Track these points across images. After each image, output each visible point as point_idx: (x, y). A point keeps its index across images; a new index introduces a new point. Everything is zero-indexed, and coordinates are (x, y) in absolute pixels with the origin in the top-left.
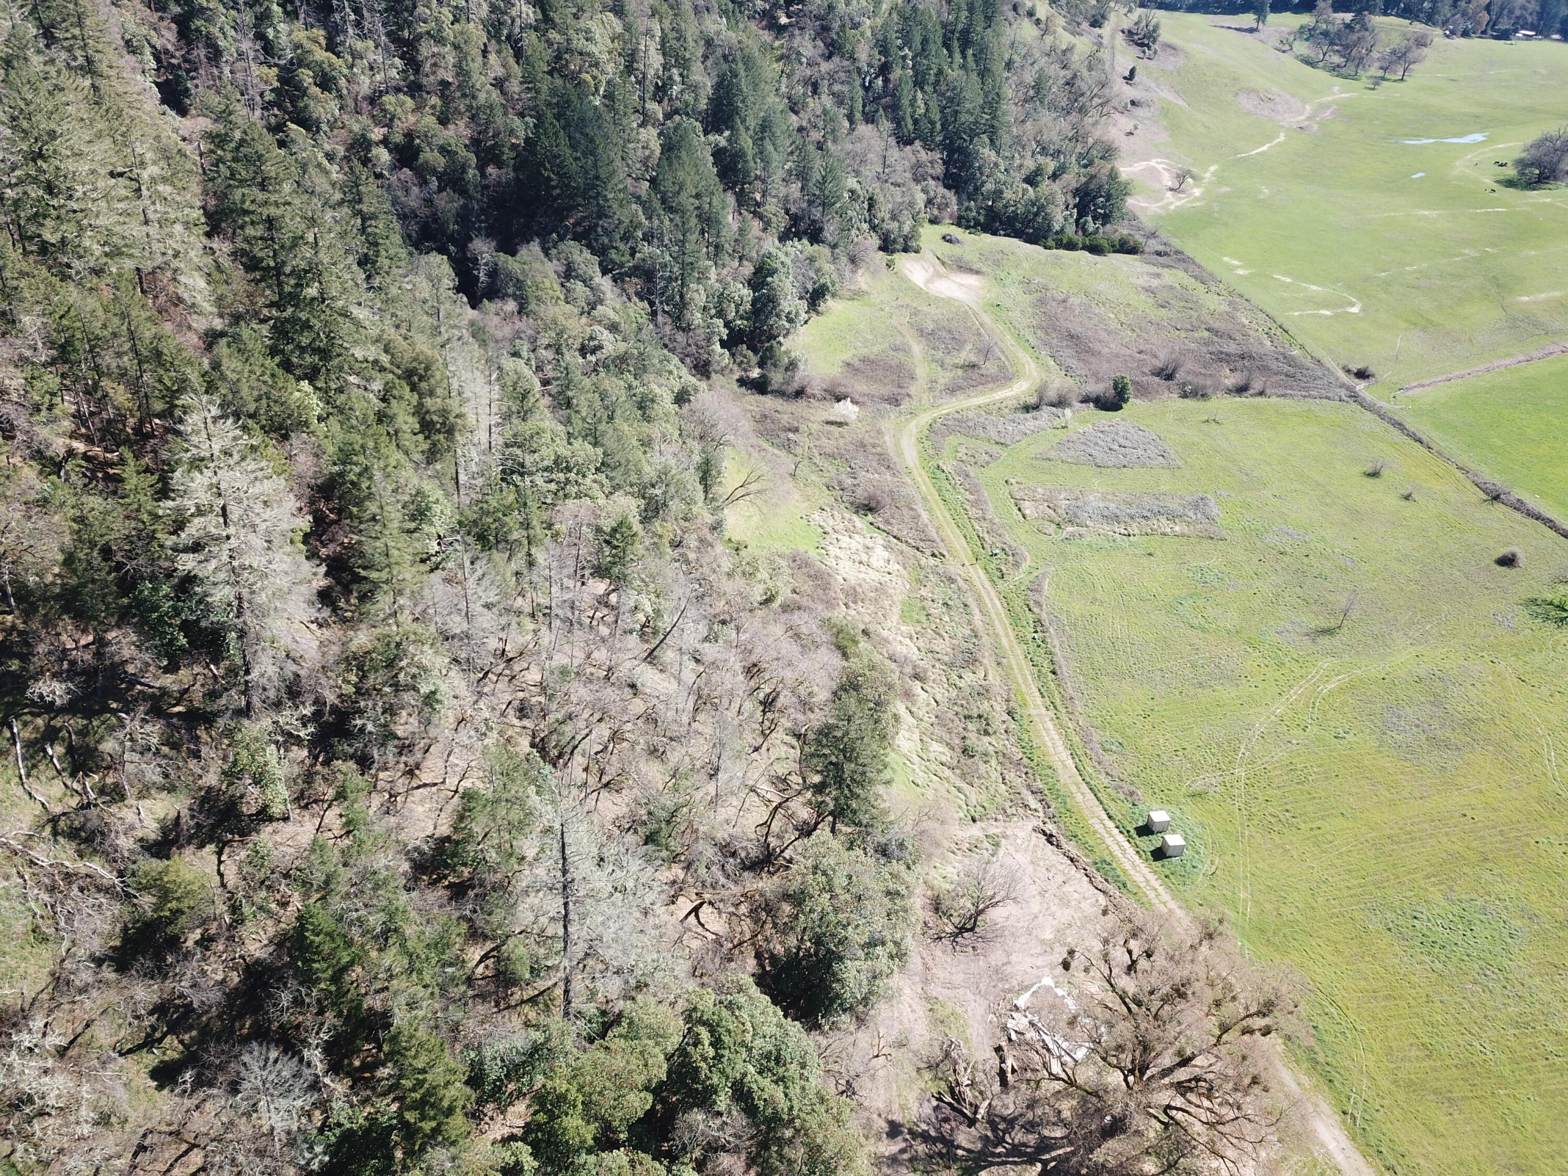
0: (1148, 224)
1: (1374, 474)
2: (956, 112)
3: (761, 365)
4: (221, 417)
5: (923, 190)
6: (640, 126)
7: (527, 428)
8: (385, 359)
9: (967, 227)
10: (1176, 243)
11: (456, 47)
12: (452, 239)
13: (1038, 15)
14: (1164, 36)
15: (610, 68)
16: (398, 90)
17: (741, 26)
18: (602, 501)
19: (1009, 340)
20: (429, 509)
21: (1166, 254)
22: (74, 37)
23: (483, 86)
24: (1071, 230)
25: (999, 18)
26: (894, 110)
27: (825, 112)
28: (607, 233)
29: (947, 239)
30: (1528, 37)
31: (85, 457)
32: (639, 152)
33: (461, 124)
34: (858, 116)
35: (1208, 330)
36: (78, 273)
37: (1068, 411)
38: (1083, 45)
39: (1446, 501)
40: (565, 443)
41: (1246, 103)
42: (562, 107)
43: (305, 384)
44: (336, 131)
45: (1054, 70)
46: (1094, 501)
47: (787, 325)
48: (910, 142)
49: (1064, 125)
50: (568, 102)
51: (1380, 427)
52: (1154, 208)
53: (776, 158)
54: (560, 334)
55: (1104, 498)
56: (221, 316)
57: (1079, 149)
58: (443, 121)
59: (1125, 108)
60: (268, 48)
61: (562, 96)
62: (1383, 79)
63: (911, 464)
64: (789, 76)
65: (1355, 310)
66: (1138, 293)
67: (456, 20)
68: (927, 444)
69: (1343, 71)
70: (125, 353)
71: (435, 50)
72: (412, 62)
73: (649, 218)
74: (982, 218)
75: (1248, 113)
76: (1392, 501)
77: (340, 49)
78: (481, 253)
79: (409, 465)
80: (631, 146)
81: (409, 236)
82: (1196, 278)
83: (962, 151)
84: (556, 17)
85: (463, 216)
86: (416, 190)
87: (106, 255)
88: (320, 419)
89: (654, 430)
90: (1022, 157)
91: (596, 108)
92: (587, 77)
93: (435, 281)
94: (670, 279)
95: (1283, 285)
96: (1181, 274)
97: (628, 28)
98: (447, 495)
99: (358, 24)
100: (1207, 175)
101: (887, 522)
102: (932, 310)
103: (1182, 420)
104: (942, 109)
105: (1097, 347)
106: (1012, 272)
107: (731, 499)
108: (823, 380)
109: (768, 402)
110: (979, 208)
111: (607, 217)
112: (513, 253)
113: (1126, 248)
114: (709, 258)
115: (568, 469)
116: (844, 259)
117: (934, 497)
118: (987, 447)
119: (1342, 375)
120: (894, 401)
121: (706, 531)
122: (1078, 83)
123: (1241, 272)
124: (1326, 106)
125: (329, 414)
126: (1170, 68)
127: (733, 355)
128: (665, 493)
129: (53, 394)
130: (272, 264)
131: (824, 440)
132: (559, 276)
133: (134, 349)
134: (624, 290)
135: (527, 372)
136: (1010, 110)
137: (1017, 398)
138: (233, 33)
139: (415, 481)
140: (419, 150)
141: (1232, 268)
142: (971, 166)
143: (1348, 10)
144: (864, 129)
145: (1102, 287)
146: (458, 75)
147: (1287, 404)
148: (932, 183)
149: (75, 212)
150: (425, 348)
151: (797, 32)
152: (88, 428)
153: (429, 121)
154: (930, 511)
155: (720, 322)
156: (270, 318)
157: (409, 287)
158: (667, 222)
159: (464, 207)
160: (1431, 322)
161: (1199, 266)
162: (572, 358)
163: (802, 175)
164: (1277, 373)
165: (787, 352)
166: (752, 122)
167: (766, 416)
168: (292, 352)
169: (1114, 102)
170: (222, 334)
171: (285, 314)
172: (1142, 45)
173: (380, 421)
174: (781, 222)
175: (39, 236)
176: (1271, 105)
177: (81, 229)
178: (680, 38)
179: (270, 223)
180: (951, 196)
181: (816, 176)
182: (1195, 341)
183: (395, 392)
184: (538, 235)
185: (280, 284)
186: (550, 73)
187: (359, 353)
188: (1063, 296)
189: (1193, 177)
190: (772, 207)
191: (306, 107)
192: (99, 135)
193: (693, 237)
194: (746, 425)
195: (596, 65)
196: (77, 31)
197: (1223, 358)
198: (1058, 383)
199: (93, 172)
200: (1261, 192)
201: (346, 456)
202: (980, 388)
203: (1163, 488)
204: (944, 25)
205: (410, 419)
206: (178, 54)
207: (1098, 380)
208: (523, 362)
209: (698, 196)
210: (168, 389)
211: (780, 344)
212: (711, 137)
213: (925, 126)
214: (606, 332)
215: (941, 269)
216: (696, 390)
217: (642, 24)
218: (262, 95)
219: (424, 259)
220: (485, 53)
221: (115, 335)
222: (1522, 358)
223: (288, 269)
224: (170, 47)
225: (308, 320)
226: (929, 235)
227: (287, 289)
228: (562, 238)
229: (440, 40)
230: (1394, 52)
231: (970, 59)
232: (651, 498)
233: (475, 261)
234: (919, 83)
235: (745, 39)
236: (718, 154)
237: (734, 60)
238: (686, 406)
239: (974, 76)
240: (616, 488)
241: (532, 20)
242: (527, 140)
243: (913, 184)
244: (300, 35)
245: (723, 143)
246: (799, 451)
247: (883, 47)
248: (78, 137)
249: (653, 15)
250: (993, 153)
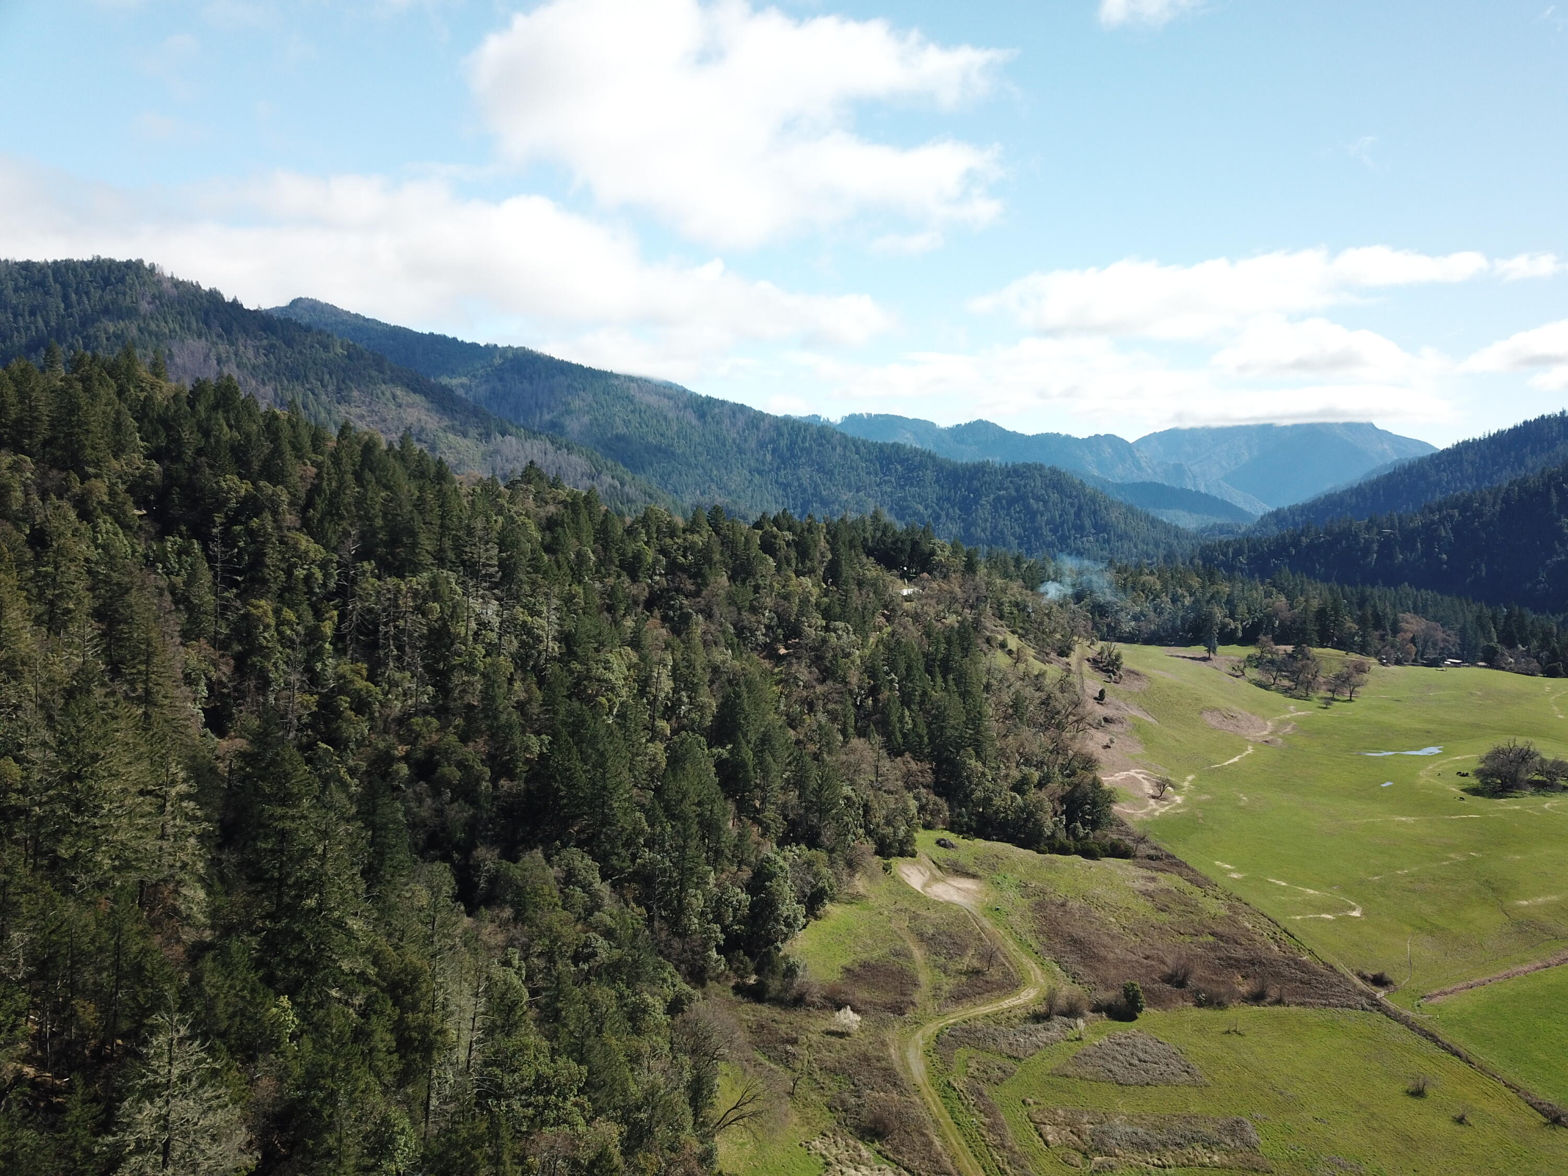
0: (1138, 830)
1: (1418, 1093)
2: (942, 728)
3: (758, 971)
4: (189, 1038)
5: (915, 798)
6: (648, 741)
7: (510, 1044)
8: (372, 971)
9: (960, 833)
10: (1167, 848)
11: (484, 676)
12: (457, 848)
13: (1010, 647)
14: (1127, 663)
15: (624, 692)
16: (426, 712)
17: (745, 656)
18: (581, 1129)
19: (1011, 945)
20: (392, 1140)
21: (1158, 858)
22: (139, 672)
23: (506, 708)
24: (1062, 835)
25: (974, 649)
26: (884, 727)
27: (820, 727)
28: (611, 840)
29: (941, 843)
30: (1456, 665)
31: (33, 1083)
32: (646, 765)
33: (481, 741)
34: (851, 730)
35: (1212, 934)
36: (82, 886)
37: (1080, 1022)
38: (1053, 671)
39: (1503, 1125)
40: (548, 1060)
41: (1211, 720)
42: (577, 727)
43: (285, 1001)
44: (362, 749)
45: (1029, 691)
46: (1120, 1125)
47: (785, 929)
48: (900, 754)
49: (1044, 739)
50: (583, 721)
51: (1411, 1039)
52: (1140, 813)
53: (775, 768)
54: (554, 941)
55: (1130, 1123)
56: (213, 927)
57: (1060, 760)
58: (464, 738)
59: (1100, 724)
60: (314, 679)
61: (579, 715)
62: (1333, 699)
63: (919, 1081)
64: (787, 697)
65: (1356, 914)
66: (1136, 897)
67: (488, 654)
68: (935, 1057)
69: (1295, 692)
70: (106, 969)
71: (466, 678)
72: (443, 689)
73: (651, 825)
74: (974, 824)
75: (1215, 729)
76: (1444, 1125)
77: (380, 679)
78: (485, 860)
79: (379, 1088)
80: (639, 758)
81: (416, 844)
82: (1191, 881)
83: (951, 762)
84: (579, 651)
85: (472, 826)
86: (429, 801)
87: (114, 868)
88: (293, 1037)
89: (644, 1045)
90: (1007, 767)
91: (609, 726)
92: (604, 700)
93: (435, 892)
94: (669, 885)
95: (1279, 888)
96: (1176, 877)
97: (643, 658)
98: (414, 1123)
99: (399, 659)
100: (1186, 784)
101: (897, 1151)
102: (932, 914)
103: (1201, 1031)
104: (929, 725)
105: (1103, 952)
106: (1008, 875)
107: (723, 1124)
108: (822, 987)
109: (766, 1011)
110: (970, 815)
111: (611, 824)
112: (515, 860)
113: (1118, 852)
114: (708, 864)
115: (549, 1091)
116: (841, 863)
117: (946, 1120)
118: (999, 1061)
119: (1357, 981)
120: (898, 1010)
121: (694, 1163)
122: (1053, 703)
123: (1234, 876)
124: (1286, 723)
125: (303, 1032)
126: (1136, 690)
127: (729, 961)
128: (651, 1117)
129: (19, 1014)
130: (276, 875)
131: (825, 1052)
132: (559, 882)
133: (116, 965)
134: (622, 896)
135: (517, 982)
136: (993, 726)
137: (1025, 1006)
138: (285, 667)
139: (382, 1107)
140: (437, 764)
141: (1225, 872)
142: (960, 776)
143: (1287, 643)
144: (856, 742)
145: (1098, 891)
146: (483, 699)
147: (1310, 1014)
148: (923, 791)
149: (95, 828)
150: (414, 959)
151: (794, 661)
152: (44, 1050)
153: (452, 739)
154: (943, 1137)
155: (717, 927)
156: (263, 930)
157: (408, 895)
158: (669, 829)
159: (474, 816)
160: (1437, 927)
161: (1193, 870)
162: (565, 967)
163: (799, 782)
164: (1291, 980)
165: (786, 957)
166: (753, 737)
167: (762, 1027)
168: (279, 964)
169: (1089, 719)
170: (209, 946)
171: (278, 926)
172: (1107, 671)
173: (355, 1040)
174: (779, 827)
175: (54, 851)
176: (1234, 721)
177: (97, 844)
178: (690, 665)
179: (283, 835)
180: (942, 803)
181: (813, 784)
182: (1201, 945)
183: (377, 1007)
184: (542, 842)
185: (280, 895)
186: (569, 697)
187: (345, 965)
188: (1061, 901)
189: (1171, 786)
190: (770, 813)
191: (339, 728)
192: (139, 758)
193: (693, 843)
194: (741, 1037)
195: (612, 689)
196: (142, 668)
197: (1233, 964)
198: (1067, 990)
199: (124, 790)
200: (1240, 800)
201: (312, 1078)
202: (986, 995)
203: (1194, 1109)
204: (925, 655)
205: (388, 1037)
206: (230, 685)
207: (1108, 988)
208: (512, 971)
209: (700, 804)
210: (140, 1006)
211: (779, 950)
212: (714, 750)
213: (912, 738)
214: (601, 939)
215: (938, 873)
216: (690, 999)
217: (656, 656)
218: (299, 718)
219: (427, 868)
220: (511, 681)
221: (100, 950)
222: (1539, 964)
223: (291, 881)
224: (224, 679)
225: (301, 932)
226: (924, 839)
227: (287, 899)
228: (565, 845)
229: (470, 669)
230: (1337, 677)
231: (951, 683)
232: (635, 1124)
233: (477, 867)
234: (906, 700)
235: (748, 667)
236: (720, 764)
237: (737, 684)
238: (679, 1018)
239: (956, 697)
240: (598, 1112)
241: (557, 653)
242: (541, 755)
243: (905, 792)
244: (346, 668)
245: (726, 755)
246: (798, 1065)
247: (871, 671)
248: (118, 759)
249: (666, 648)
250: (979, 764)
